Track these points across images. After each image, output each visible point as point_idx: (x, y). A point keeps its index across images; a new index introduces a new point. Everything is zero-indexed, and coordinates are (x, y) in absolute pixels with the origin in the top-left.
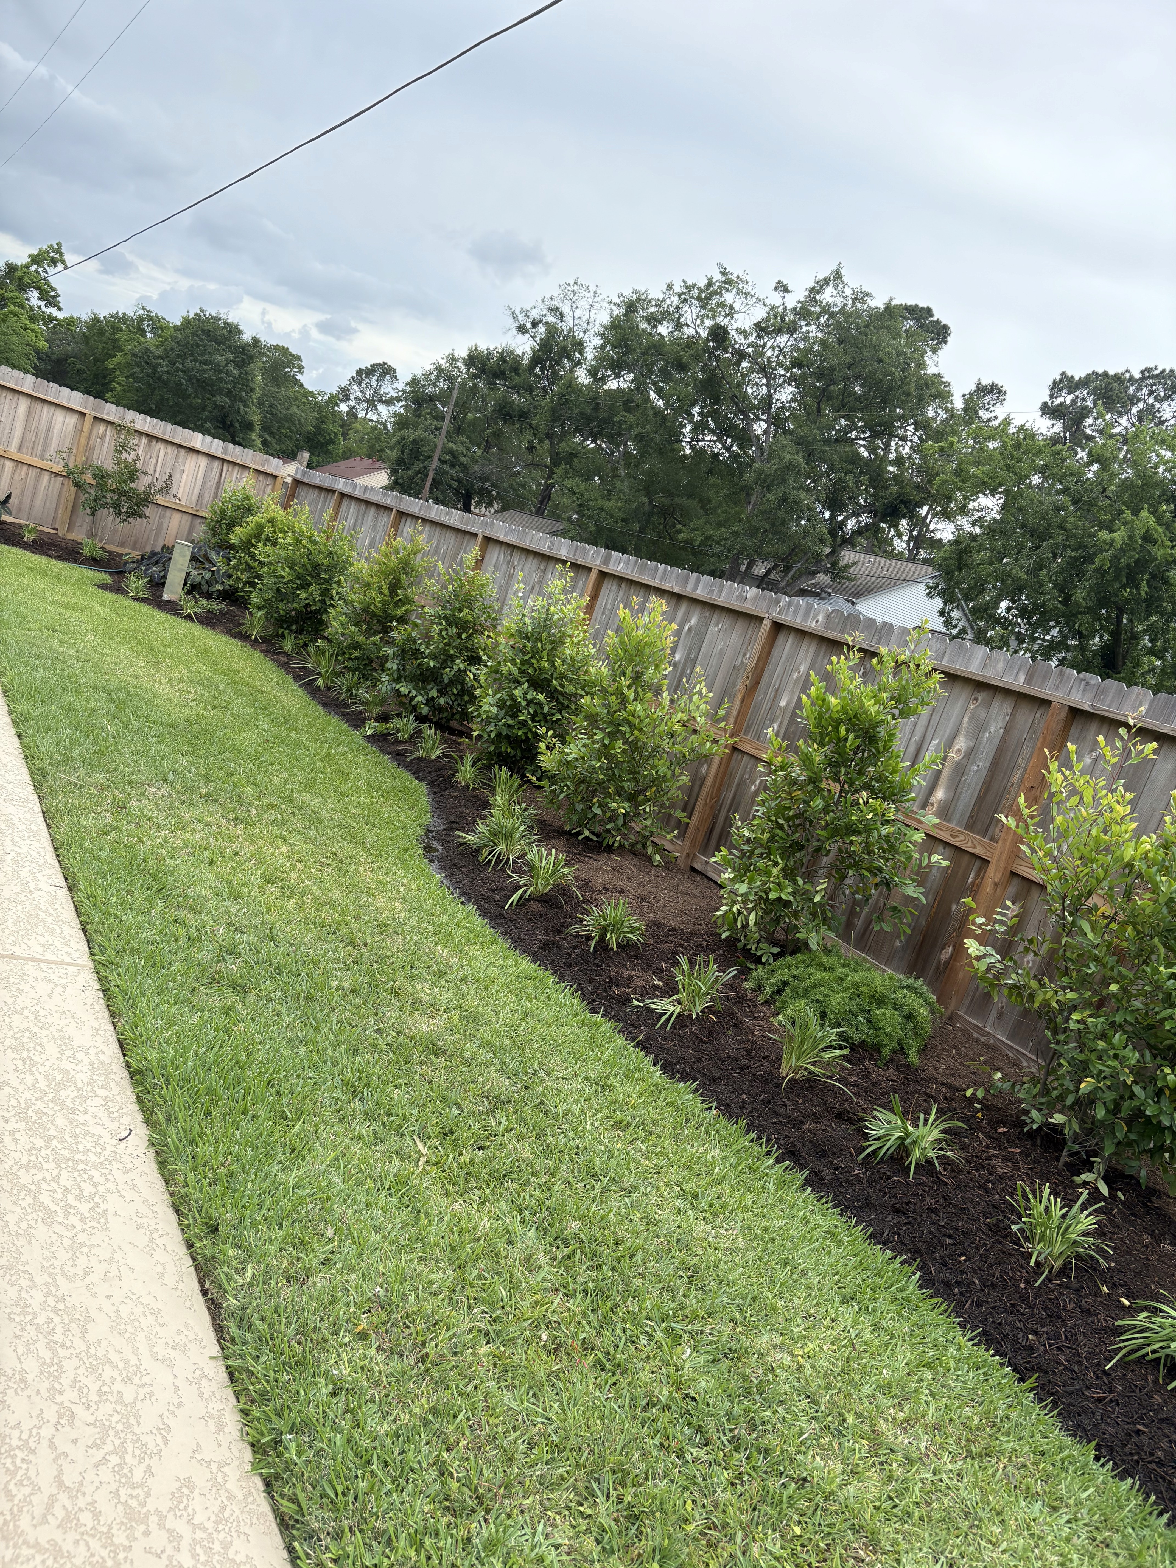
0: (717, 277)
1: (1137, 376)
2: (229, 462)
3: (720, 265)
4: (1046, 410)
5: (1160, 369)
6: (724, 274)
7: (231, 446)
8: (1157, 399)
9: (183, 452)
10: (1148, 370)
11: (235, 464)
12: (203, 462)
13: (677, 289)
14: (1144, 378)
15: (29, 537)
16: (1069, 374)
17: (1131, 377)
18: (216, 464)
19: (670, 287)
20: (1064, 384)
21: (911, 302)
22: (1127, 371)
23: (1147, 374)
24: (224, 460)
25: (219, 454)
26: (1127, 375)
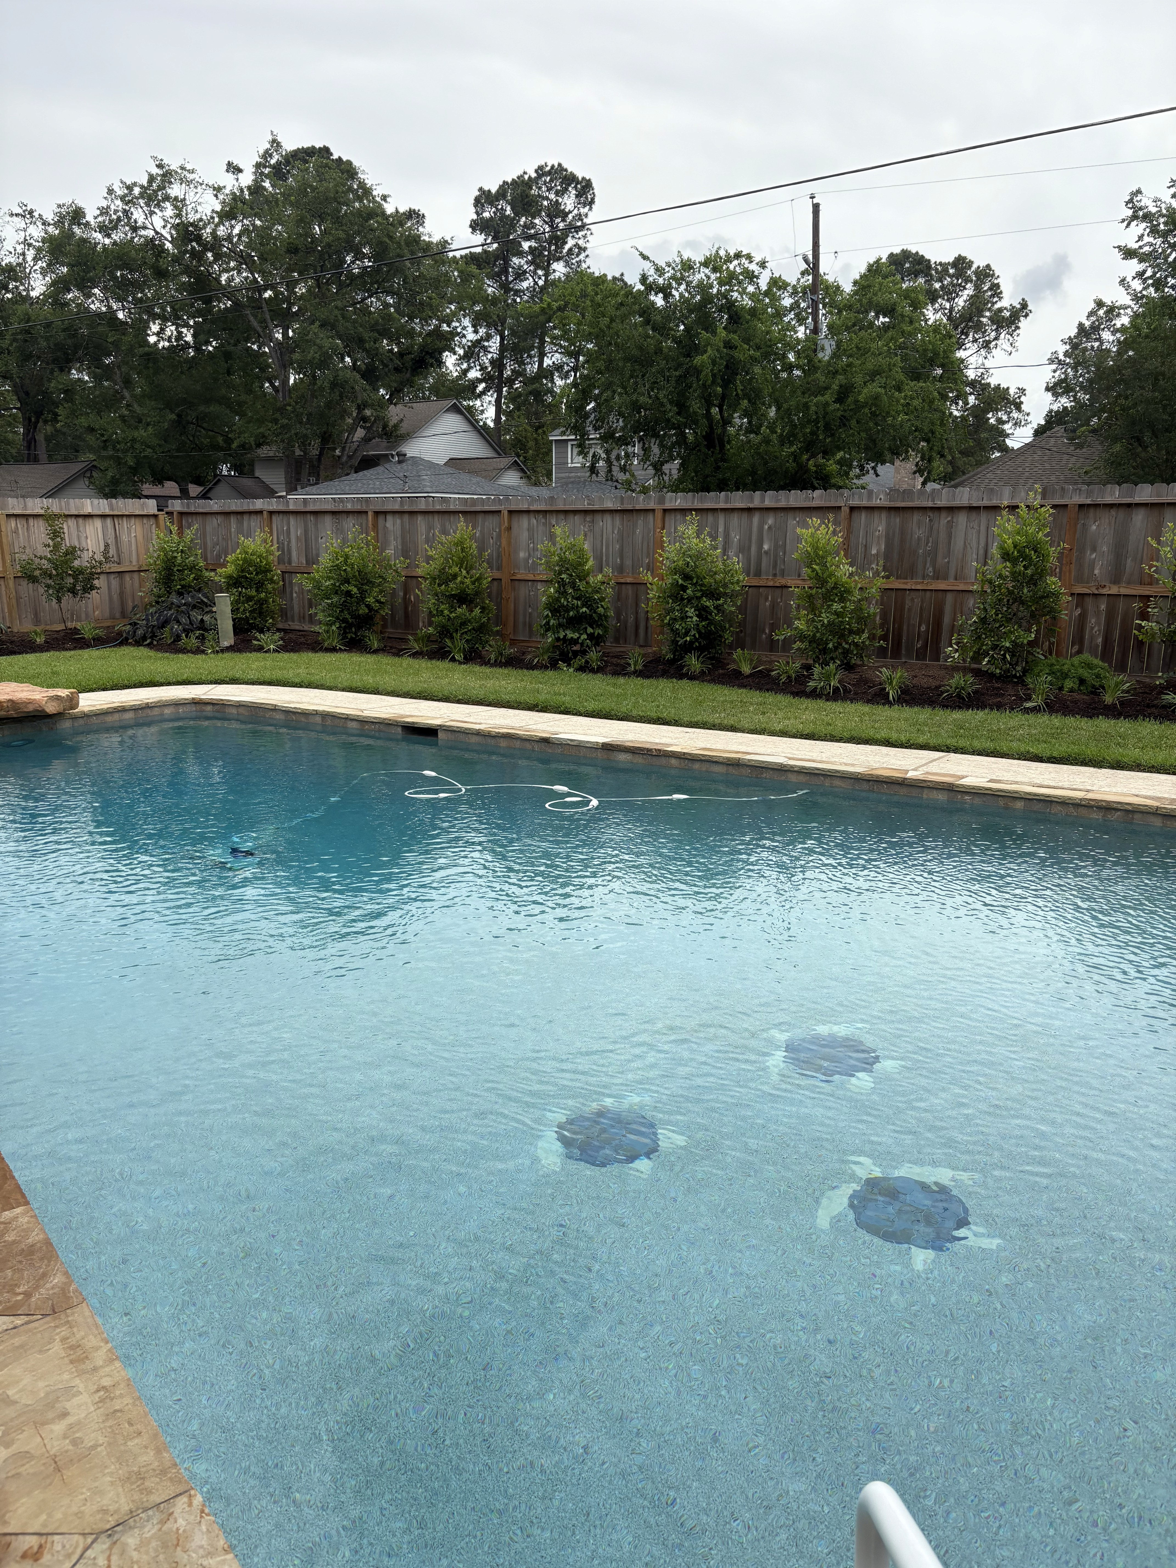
0: (155, 171)
1: (534, 175)
2: (118, 516)
3: (154, 158)
4: (475, 226)
5: (550, 165)
6: (160, 166)
7: (114, 501)
8: (557, 193)
9: (80, 520)
10: (541, 168)
11: (122, 516)
12: (98, 523)
13: (119, 192)
14: (539, 176)
15: (40, 640)
16: (486, 189)
17: (530, 177)
18: (109, 521)
19: (110, 191)
20: (484, 199)
21: (306, 145)
22: (525, 173)
23: (541, 171)
24: (113, 516)
25: (107, 511)
26: (526, 177)
